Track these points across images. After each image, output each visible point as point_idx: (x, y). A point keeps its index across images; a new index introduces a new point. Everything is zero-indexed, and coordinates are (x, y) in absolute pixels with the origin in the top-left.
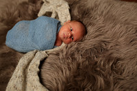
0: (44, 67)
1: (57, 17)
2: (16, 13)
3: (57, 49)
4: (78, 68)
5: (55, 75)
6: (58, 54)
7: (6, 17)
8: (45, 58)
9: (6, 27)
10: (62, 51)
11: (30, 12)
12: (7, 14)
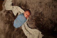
1: (20, 13)
3: (27, 20)
4: (35, 20)
5: (32, 25)
6: (29, 21)
9: (9, 24)
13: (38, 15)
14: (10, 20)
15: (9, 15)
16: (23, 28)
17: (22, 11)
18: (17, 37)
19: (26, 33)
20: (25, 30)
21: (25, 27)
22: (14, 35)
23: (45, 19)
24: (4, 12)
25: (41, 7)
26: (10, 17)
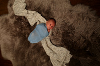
1: (40, 22)
8: (50, 39)
11: (24, 25)
13: (66, 29)
14: (23, 32)
15: (21, 24)
16: (44, 45)
17: (43, 20)
18: (33, 57)
19: (48, 52)
20: (48, 48)
21: (46, 43)
22: (29, 53)
23: (76, 35)
24: (12, 17)
25: (71, 17)
26: (22, 27)
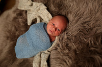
0: (51, 63)
2: (13, 28)
7: (9, 35)
8: (49, 56)
10: (58, 45)
12: (8, 32)
13: (89, 40)
15: (19, 21)
26: (19, 27)
